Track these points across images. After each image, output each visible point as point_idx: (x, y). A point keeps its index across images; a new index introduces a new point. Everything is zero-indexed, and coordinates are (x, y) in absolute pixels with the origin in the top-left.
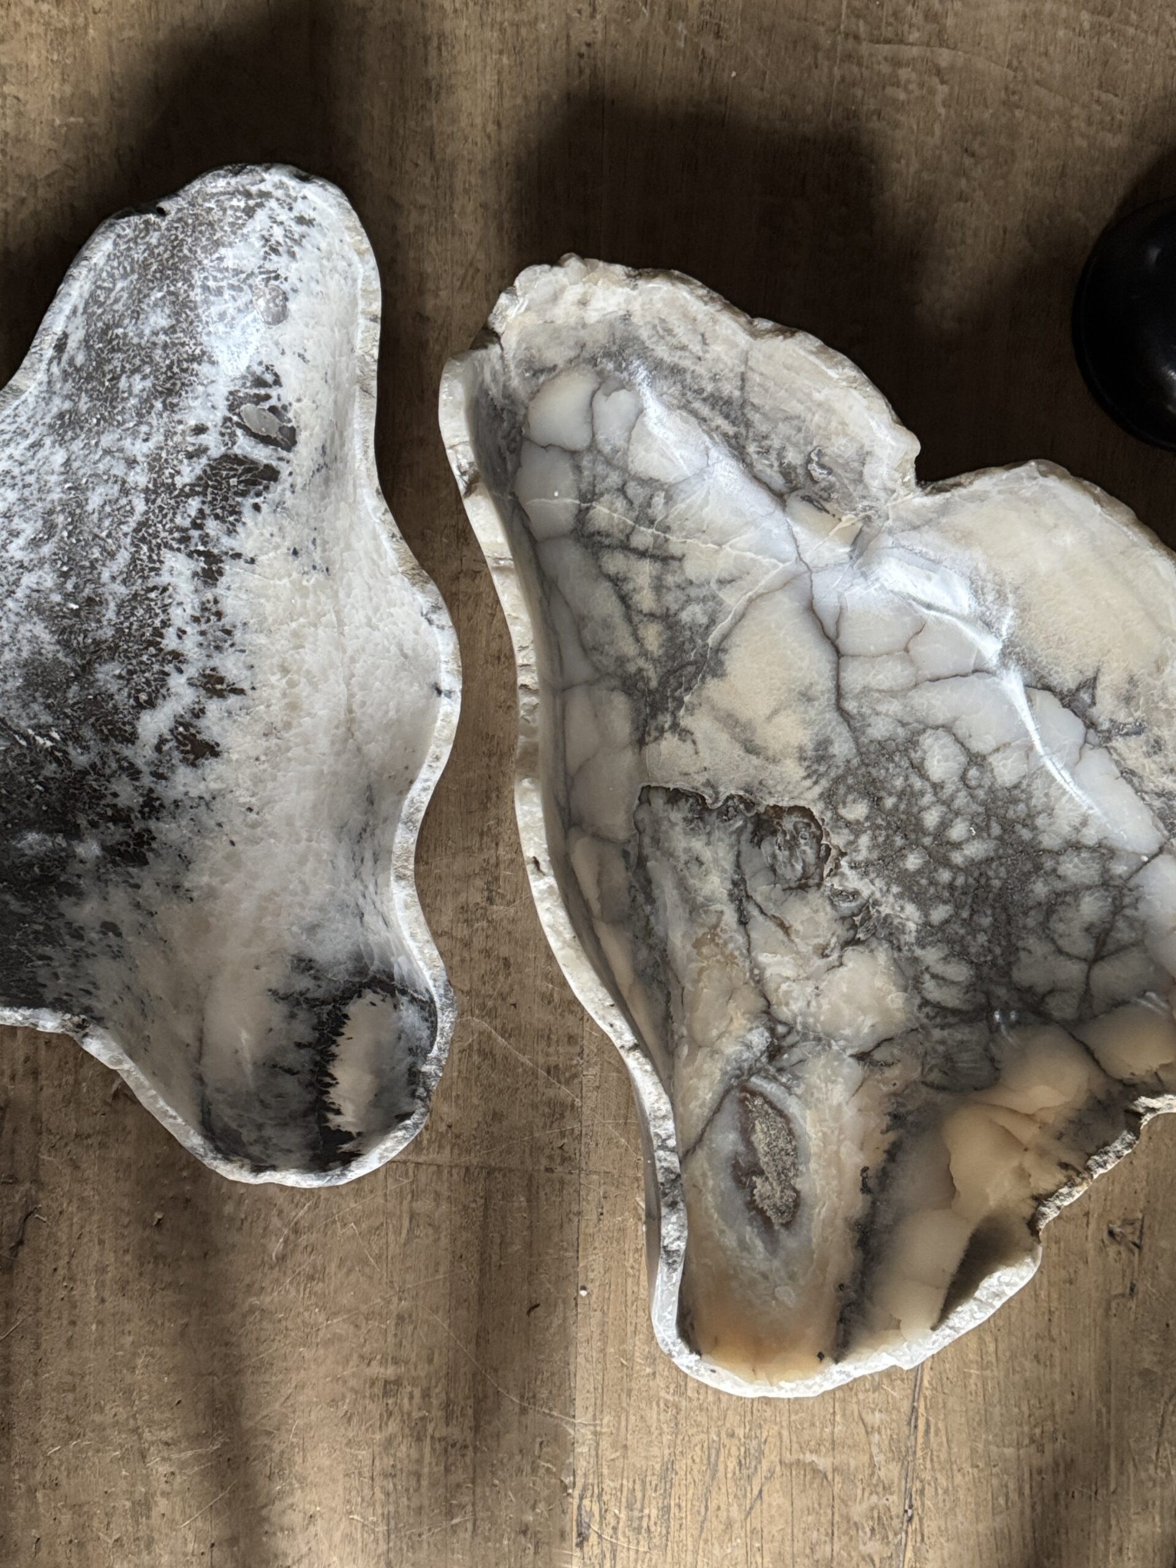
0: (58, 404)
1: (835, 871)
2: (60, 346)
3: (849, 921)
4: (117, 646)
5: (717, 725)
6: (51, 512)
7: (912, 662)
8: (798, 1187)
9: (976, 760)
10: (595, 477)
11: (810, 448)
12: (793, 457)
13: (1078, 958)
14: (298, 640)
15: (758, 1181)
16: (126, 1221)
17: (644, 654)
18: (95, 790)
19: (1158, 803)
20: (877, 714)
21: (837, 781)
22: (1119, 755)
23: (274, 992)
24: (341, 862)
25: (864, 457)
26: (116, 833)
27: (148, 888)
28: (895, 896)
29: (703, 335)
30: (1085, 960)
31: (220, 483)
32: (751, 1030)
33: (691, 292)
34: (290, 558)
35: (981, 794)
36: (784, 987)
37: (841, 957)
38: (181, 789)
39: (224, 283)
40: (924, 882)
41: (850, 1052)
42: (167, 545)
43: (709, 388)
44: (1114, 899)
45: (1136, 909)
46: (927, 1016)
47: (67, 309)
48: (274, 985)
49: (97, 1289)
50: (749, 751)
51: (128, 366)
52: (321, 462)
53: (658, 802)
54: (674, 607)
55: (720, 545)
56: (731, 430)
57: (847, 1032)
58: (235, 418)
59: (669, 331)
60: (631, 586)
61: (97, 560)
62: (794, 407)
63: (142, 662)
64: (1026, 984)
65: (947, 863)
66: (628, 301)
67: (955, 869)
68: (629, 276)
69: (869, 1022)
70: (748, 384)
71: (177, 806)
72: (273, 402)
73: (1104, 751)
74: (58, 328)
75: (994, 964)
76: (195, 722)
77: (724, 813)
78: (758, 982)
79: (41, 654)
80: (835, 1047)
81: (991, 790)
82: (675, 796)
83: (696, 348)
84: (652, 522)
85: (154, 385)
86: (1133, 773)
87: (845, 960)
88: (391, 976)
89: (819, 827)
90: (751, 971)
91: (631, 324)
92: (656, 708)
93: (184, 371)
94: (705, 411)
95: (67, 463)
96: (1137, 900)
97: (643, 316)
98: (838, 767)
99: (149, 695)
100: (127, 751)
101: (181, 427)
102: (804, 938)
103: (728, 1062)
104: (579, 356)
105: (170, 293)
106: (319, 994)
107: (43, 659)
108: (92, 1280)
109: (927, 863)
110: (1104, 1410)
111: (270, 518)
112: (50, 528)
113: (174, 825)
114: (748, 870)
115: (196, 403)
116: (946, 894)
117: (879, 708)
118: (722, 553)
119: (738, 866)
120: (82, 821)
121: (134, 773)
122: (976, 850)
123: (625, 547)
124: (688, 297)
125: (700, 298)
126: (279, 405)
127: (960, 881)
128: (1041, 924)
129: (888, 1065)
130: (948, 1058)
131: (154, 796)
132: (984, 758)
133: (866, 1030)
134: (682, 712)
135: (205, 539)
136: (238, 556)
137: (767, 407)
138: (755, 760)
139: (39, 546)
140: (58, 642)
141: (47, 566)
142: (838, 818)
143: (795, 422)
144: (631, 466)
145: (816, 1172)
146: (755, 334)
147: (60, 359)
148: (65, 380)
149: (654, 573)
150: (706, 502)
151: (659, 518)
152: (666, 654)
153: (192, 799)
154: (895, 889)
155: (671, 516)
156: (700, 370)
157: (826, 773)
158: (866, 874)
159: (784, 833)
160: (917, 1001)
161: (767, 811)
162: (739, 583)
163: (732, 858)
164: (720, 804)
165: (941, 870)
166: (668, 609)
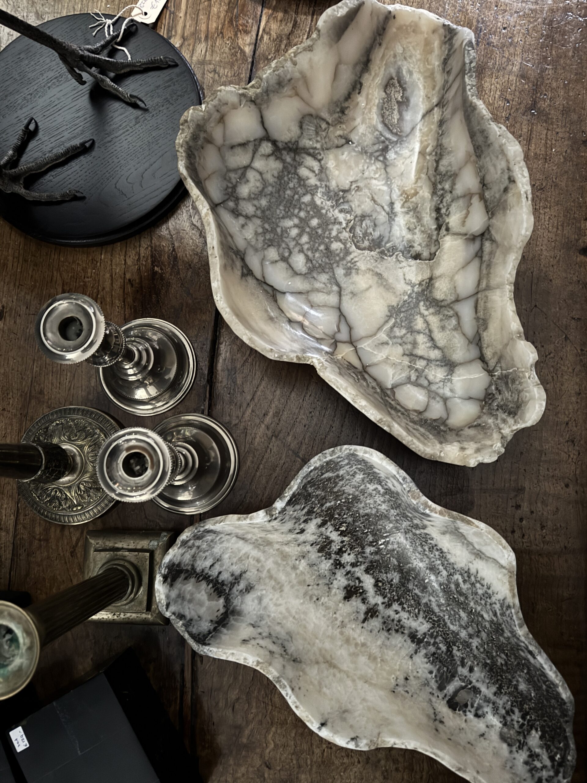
1: (349, 221)
3: (346, 199)
5: (394, 286)
7: (310, 301)
8: (384, 94)
9: (285, 259)
11: (359, 384)
12: (364, 383)
13: (254, 169)
15: (400, 99)
17: (423, 316)
20: (324, 283)
21: (343, 259)
22: (234, 244)
28: (324, 208)
30: (252, 168)
32: (395, 159)
35: (284, 245)
36: (377, 176)
37: (351, 186)
40: (311, 213)
41: (354, 145)
43: (400, 414)
46: (320, 155)
50: (380, 274)
53: (425, 254)
54: (409, 335)
55: (387, 358)
57: (354, 154)
60: (428, 344)
64: (278, 162)
65: (301, 219)
67: (297, 216)
69: (344, 156)
73: (238, 248)
75: (289, 173)
77: (394, 250)
78: (388, 178)
80: (360, 148)
81: (279, 246)
82: (417, 257)
84: (417, 370)
87: (350, 184)
89: (353, 241)
90: (391, 183)
91: (437, 440)
92: (421, 293)
96: (226, 189)
98: (342, 264)
102: (365, 195)
103: (406, 147)
104: (458, 432)
109: (309, 220)
114: (387, 225)
116: (303, 206)
117: (324, 286)
118: (386, 354)
119: (391, 227)
122: (288, 223)
123: (429, 360)
127: (296, 211)
128: (266, 187)
129: (341, 136)
130: (317, 134)
132: (282, 259)
133: (346, 153)
134: (409, 292)
138: (378, 270)
142: (345, 244)
144: (426, 392)
145: (376, 98)
149: (416, 349)
150: (394, 375)
151: (413, 371)
152: (414, 316)
154: (324, 211)
155: (408, 371)
157: (348, 263)
158: (335, 219)
159: (368, 240)
160: (323, 162)
161: (375, 249)
162: (379, 342)
163: (393, 231)
164: (396, 254)
165: (304, 217)
166: (411, 335)
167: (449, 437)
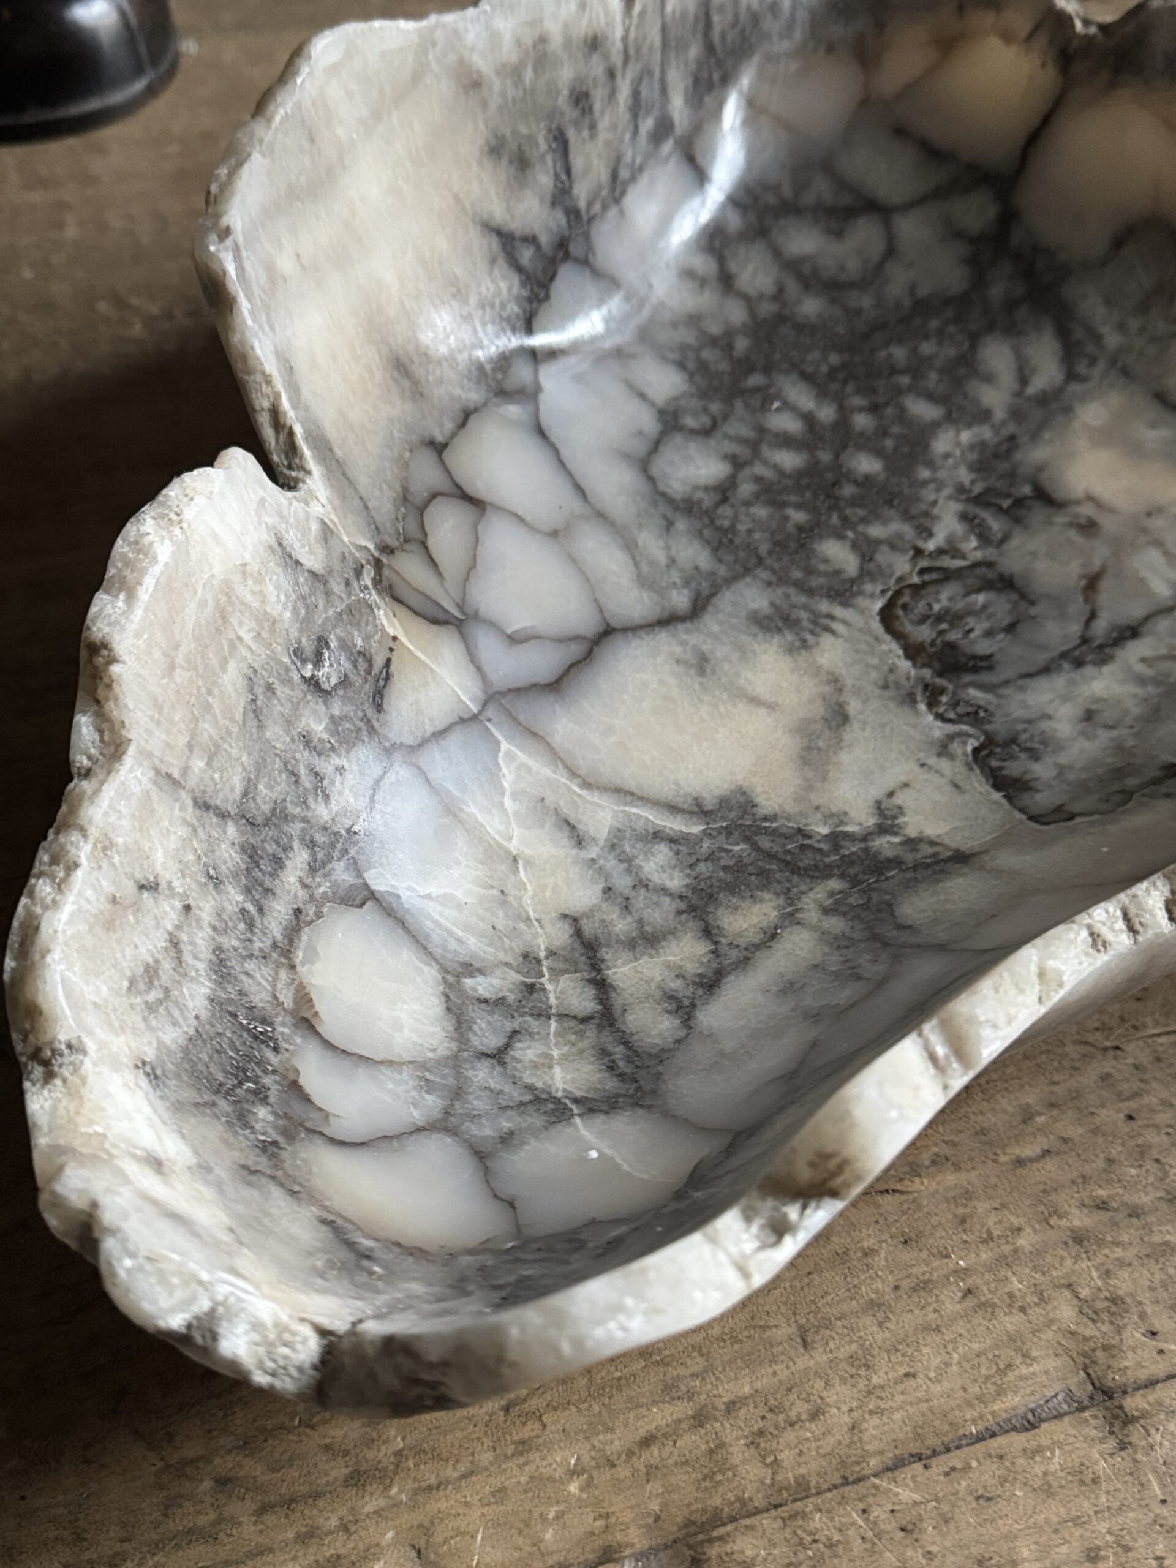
1: (951, 549)
5: (835, 773)
7: (568, 525)
9: (670, 421)
10: (505, 1108)
11: (296, 675)
13: (888, 230)
17: (790, 918)
20: (672, 561)
21: (808, 590)
22: (597, 192)
25: (286, 555)
28: (935, 469)
30: (885, 218)
35: (715, 407)
37: (1079, 503)
40: (889, 443)
46: (1093, 362)
50: (843, 719)
54: (669, 904)
55: (515, 859)
56: (301, 855)
60: (677, 984)
62: (234, 682)
64: (964, 270)
65: (842, 424)
67: (845, 411)
69: (1149, 433)
70: (210, 794)
73: (595, 227)
75: (957, 320)
77: (974, 716)
81: (704, 395)
82: (1010, 785)
83: (168, 911)
84: (532, 988)
86: (614, 174)
87: (1080, 495)
89: (898, 593)
92: (879, 866)
94: (280, 911)
97: (135, 1031)
98: (787, 596)
102: (1086, 555)
104: (273, 1178)
109: (859, 447)
114: (1043, 656)
116: (889, 411)
117: (662, 560)
118: (527, 852)
119: (1046, 670)
122: (802, 396)
123: (607, 1018)
127: (857, 401)
128: (862, 290)
130: (1143, 308)
132: (663, 412)
133: (1164, 432)
134: (852, 828)
137: (245, 757)
138: (853, 706)
142: (865, 574)
143: (259, 692)
144: (442, 1051)
149: (626, 955)
150: (448, 899)
151: (515, 977)
152: (766, 886)
154: (925, 473)
155: (502, 957)
156: (206, 910)
157: (805, 607)
158: (926, 514)
159: (941, 633)
160: (1075, 387)
161: (923, 666)
162: (566, 810)
163: (1043, 683)
164: (964, 728)
165: (858, 428)
166: (680, 913)
167: (213, 1131)
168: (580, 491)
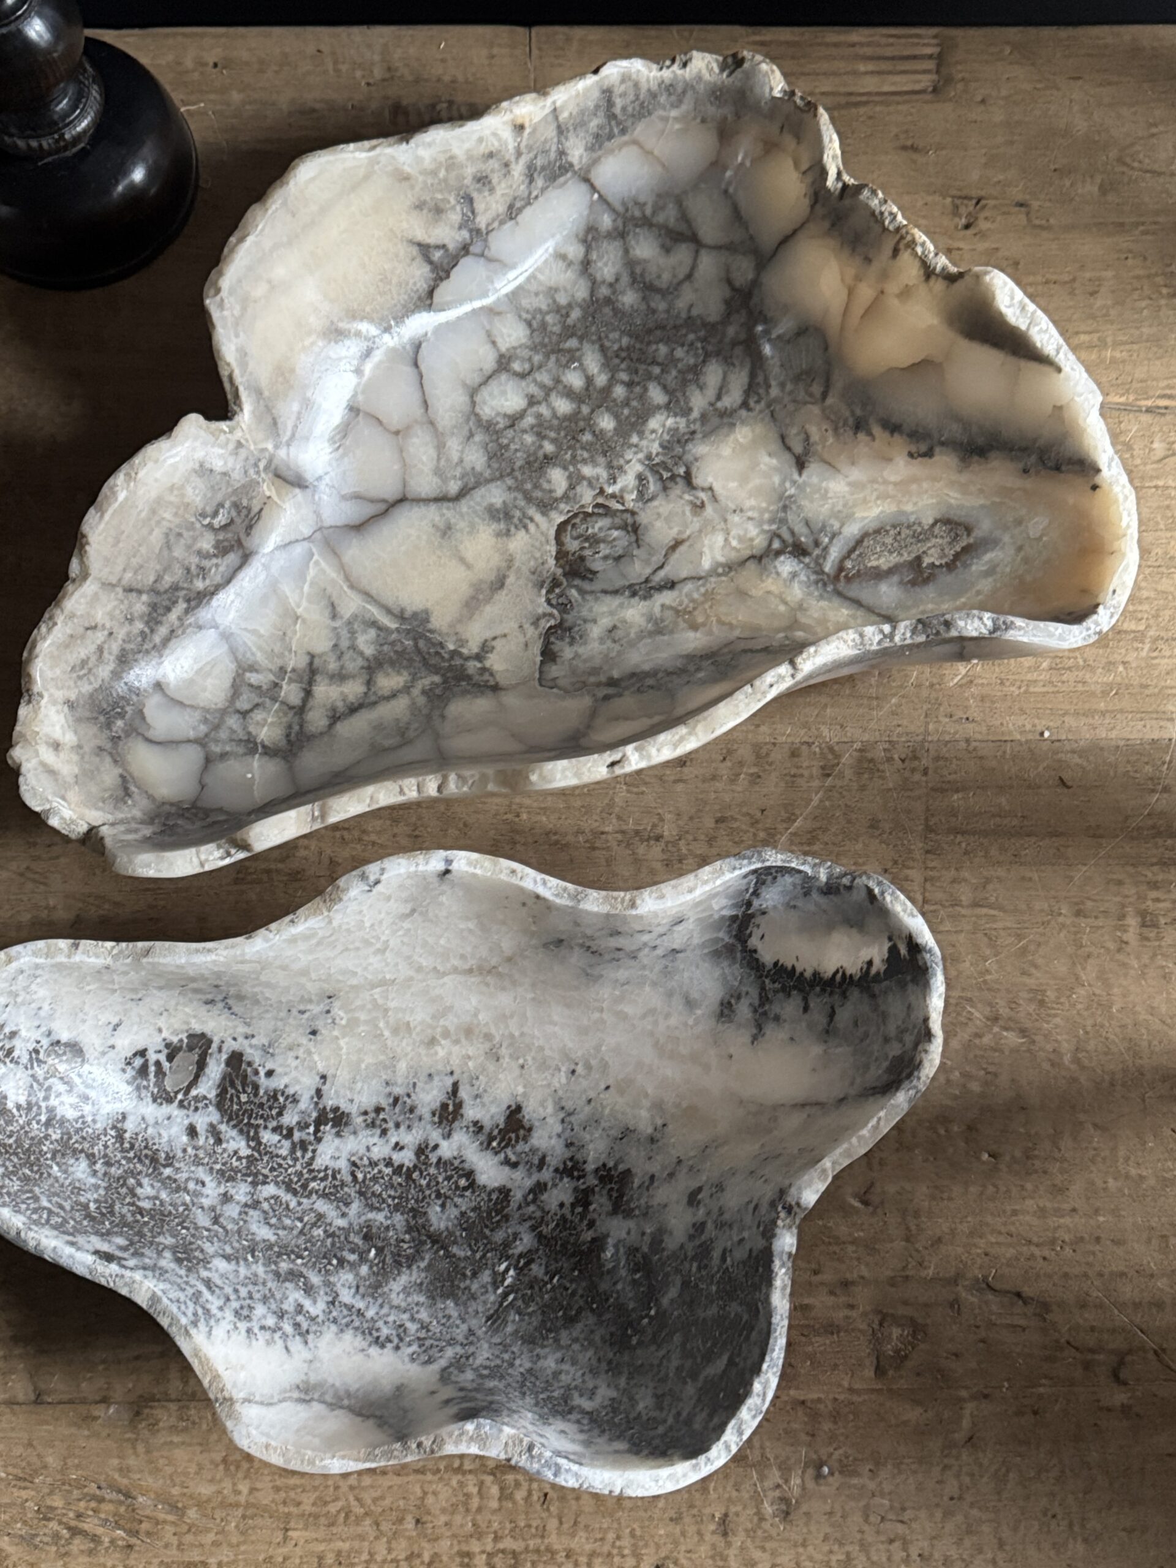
0: (167, 1261)
1: (619, 498)
2: (108, 1257)
3: (669, 484)
4: (412, 1209)
5: (476, 617)
6: (277, 1274)
7: (408, 428)
8: (931, 521)
9: (503, 363)
10: (232, 740)
11: (198, 525)
12: (207, 543)
13: (695, 259)
14: (402, 1029)
15: (927, 561)
16: (991, 1189)
17: (407, 689)
18: (557, 1225)
19: (540, 182)
20: (461, 461)
21: (529, 499)
22: (494, 220)
23: (755, 1038)
24: (622, 974)
25: (203, 470)
26: (600, 1203)
27: (654, 1167)
28: (641, 438)
29: (87, 629)
30: (697, 252)
31: (246, 1111)
32: (778, 574)
33: (44, 639)
34: (319, 1037)
35: (537, 358)
36: (734, 543)
37: (703, 489)
38: (553, 1141)
39: (43, 1105)
40: (626, 412)
41: (796, 476)
42: (309, 1164)
43: (139, 626)
44: (636, 226)
45: (645, 204)
46: (758, 402)
47: (69, 1250)
48: (747, 1039)
49: (1062, 1216)
50: (502, 585)
51: (128, 1200)
52: (221, 1005)
54: (360, 662)
55: (297, 618)
56: (182, 606)
57: (776, 480)
58: (180, 1096)
59: (84, 663)
60: (340, 704)
61: (325, 1231)
62: (156, 537)
63: (428, 1185)
64: (722, 307)
65: (607, 390)
66: (54, 702)
67: (613, 381)
68: (29, 702)
69: (766, 459)
70: (134, 585)
71: (572, 1144)
72: (162, 1058)
73: (492, 237)
74: (90, 1259)
75: (704, 340)
76: (487, 1130)
77: (564, 607)
78: (730, 568)
79: (421, 1284)
80: (792, 491)
81: (534, 348)
82: (548, 655)
83: (100, 636)
84: (276, 685)
85: (147, 1175)
86: (511, 207)
87: (706, 485)
88: (734, 919)
89: (575, 515)
90: (719, 575)
91: (77, 699)
92: (461, 676)
93: (132, 1147)
94: (163, 631)
95: (227, 1258)
96: (636, 203)
97: (69, 688)
98: (515, 499)
99: (460, 1177)
100: (517, 1196)
101: (189, 1150)
102: (686, 525)
103: (810, 594)
104: (110, 754)
105: (53, 1158)
106: (754, 993)
107: (426, 1281)
108: (1053, 1221)
109: (608, 409)
110: (1141, 228)
111: (279, 1059)
112: (293, 1276)
113: (591, 1146)
114: (619, 583)
115: (165, 1134)
116: (638, 389)
117: (456, 459)
118: (305, 615)
119: (616, 592)
120: (588, 1236)
121: (539, 1188)
122: (592, 362)
123: (301, 710)
124: (48, 642)
125: (49, 630)
126: (166, 1051)
127: (624, 376)
128: (663, 296)
129: (807, 438)
130: (797, 379)
131: (561, 1167)
132: (502, 356)
133: (774, 461)
134: (465, 651)
135: (303, 1126)
136: (319, 1093)
137: (158, 567)
138: (511, 580)
139: (312, 1287)
140: (409, 1267)
141: (332, 1279)
142: (566, 497)
143: (172, 538)
144: (220, 706)
145: (915, 504)
146: (85, 575)
147: (120, 1258)
148: (142, 1255)
149: (327, 681)
150: (254, 632)
151: (272, 677)
152: (408, 667)
153: (564, 1130)
154: (635, 439)
155: (270, 666)
156: (121, 633)
157: (521, 509)
158: (620, 468)
159: (582, 548)
160: (743, 413)
161: (561, 567)
162: (334, 598)
163: (608, 599)
164: (555, 612)
165: (614, 395)
166: (362, 668)
167: (92, 730)
168: (426, 404)
